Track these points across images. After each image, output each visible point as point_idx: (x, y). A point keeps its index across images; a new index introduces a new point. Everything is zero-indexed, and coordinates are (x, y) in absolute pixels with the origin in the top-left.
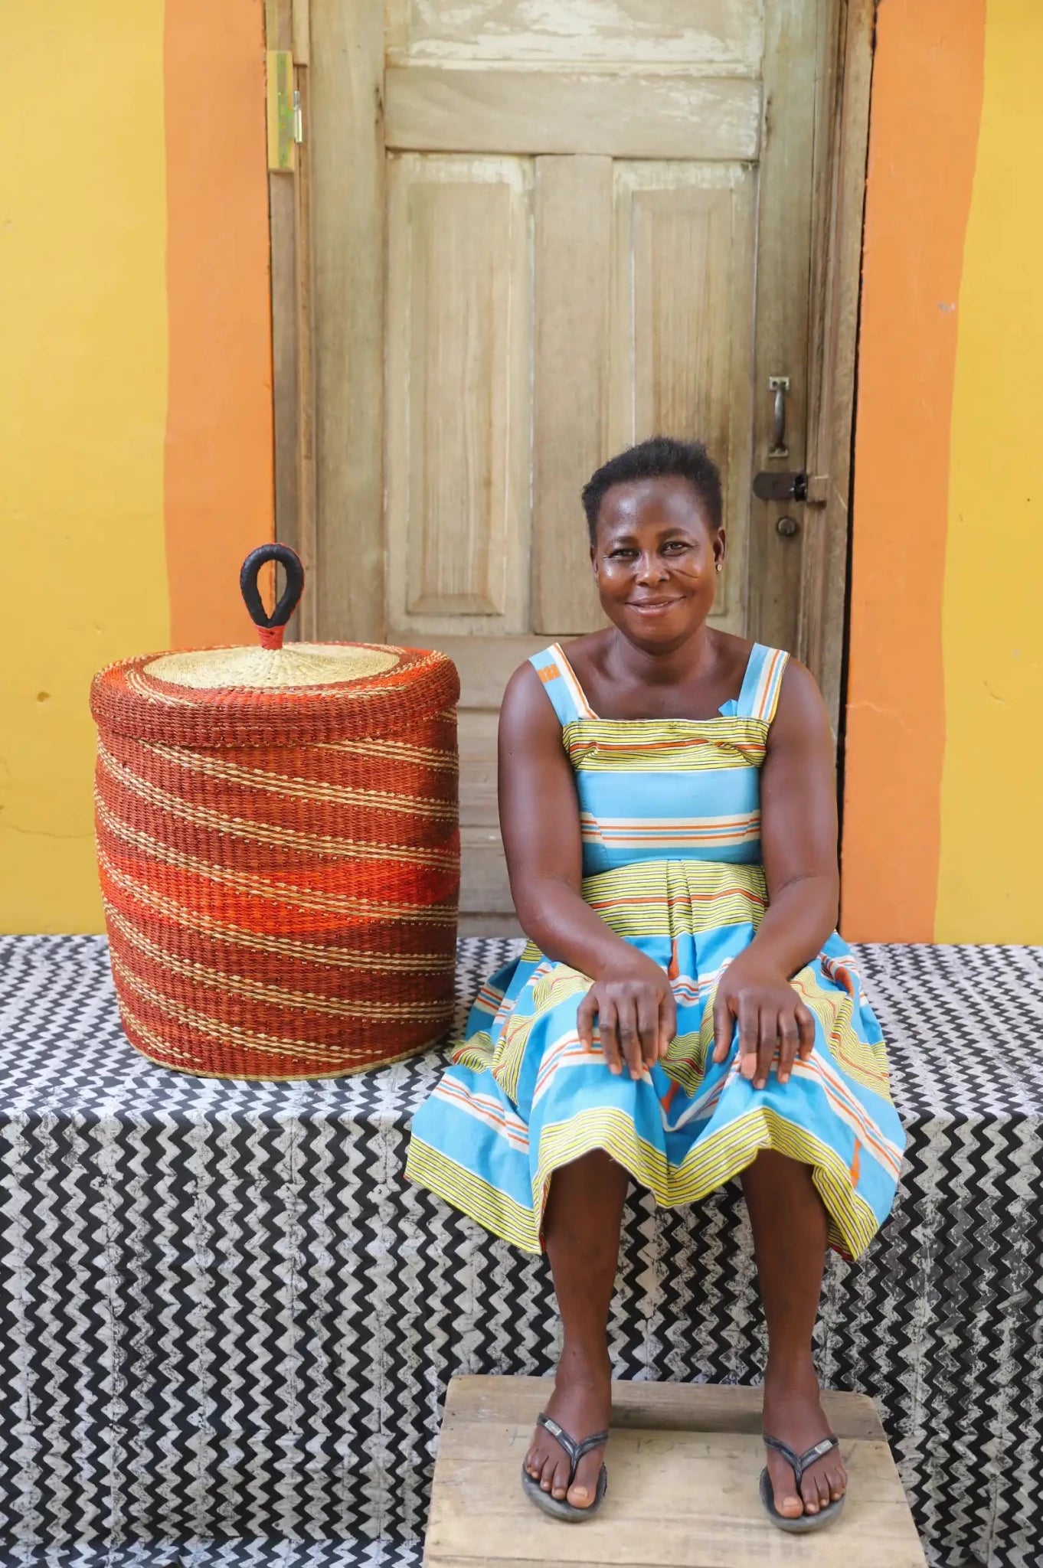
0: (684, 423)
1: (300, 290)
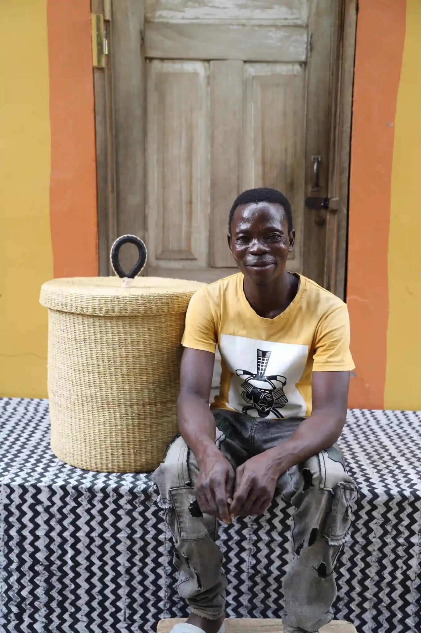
1: (108, 119)
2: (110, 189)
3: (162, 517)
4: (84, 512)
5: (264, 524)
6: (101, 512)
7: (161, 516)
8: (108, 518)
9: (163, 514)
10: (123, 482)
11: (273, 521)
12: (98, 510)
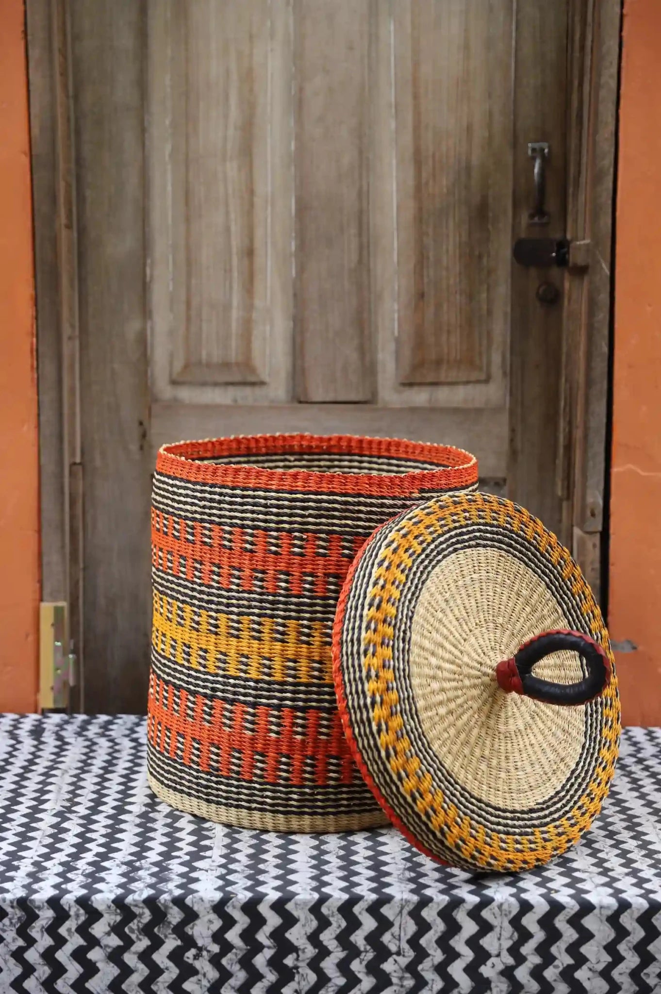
0: (445, 190)
1: (57, 58)
2: (63, 220)
3: (192, 964)
4: (8, 957)
5: (429, 975)
6: (48, 956)
7: (190, 961)
8: (65, 971)
9: (196, 957)
10: (98, 886)
11: (450, 969)
12: (42, 950)
